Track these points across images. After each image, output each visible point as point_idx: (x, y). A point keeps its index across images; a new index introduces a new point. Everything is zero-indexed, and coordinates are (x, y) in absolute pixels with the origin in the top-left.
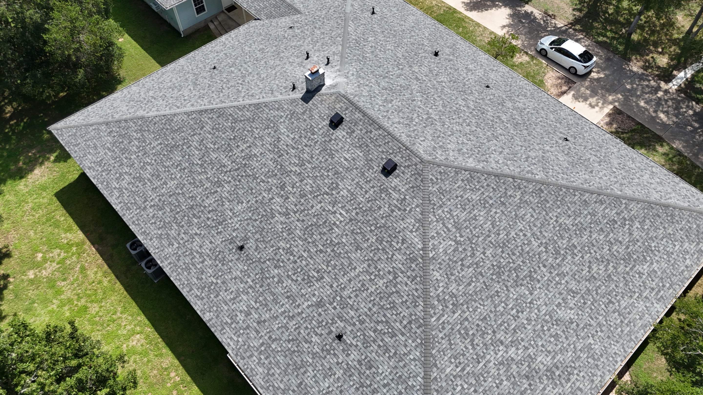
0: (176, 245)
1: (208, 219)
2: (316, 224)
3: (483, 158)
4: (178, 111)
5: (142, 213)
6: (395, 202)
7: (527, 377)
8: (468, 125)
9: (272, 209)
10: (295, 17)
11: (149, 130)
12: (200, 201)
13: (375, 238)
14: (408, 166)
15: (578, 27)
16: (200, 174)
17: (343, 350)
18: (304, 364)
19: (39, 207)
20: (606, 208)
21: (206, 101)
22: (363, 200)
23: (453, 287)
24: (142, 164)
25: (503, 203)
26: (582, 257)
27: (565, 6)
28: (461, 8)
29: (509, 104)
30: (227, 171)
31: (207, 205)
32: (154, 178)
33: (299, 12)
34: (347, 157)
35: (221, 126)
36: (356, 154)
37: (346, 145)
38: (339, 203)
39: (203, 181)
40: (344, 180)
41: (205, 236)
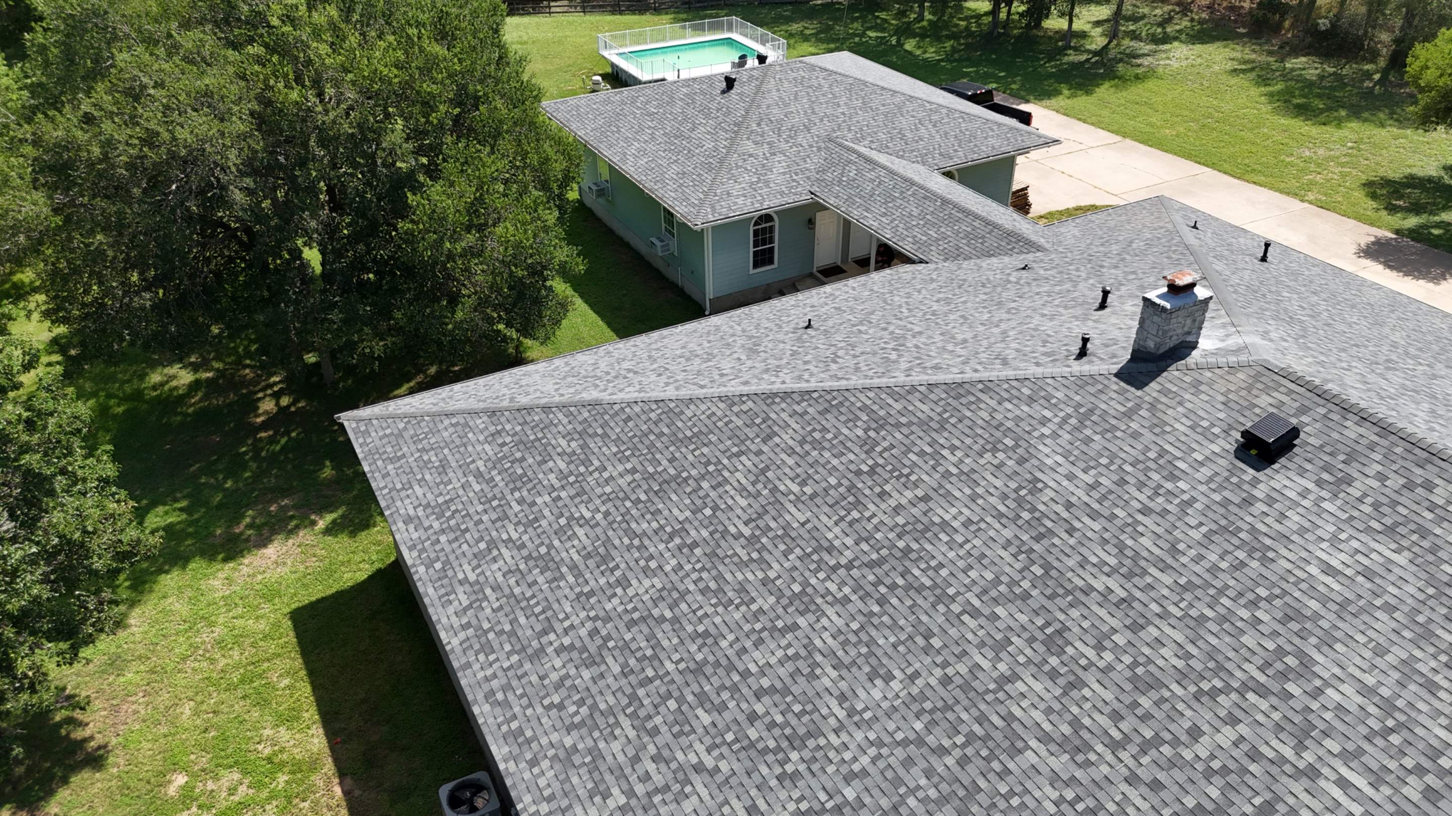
0: (618, 799)
1: (753, 717)
2: (1220, 810)
5: (527, 666)
9: (1009, 718)
10: (1028, 256)
19: (240, 639)
21: (786, 378)
24: (563, 521)
30: (838, 566)
31: (753, 668)
32: (591, 563)
33: (1040, 248)
34: (1334, 563)
35: (829, 436)
36: (1374, 556)
37: (1319, 522)
38: (1325, 734)
39: (749, 587)
40: (1338, 647)
41: (733, 781)
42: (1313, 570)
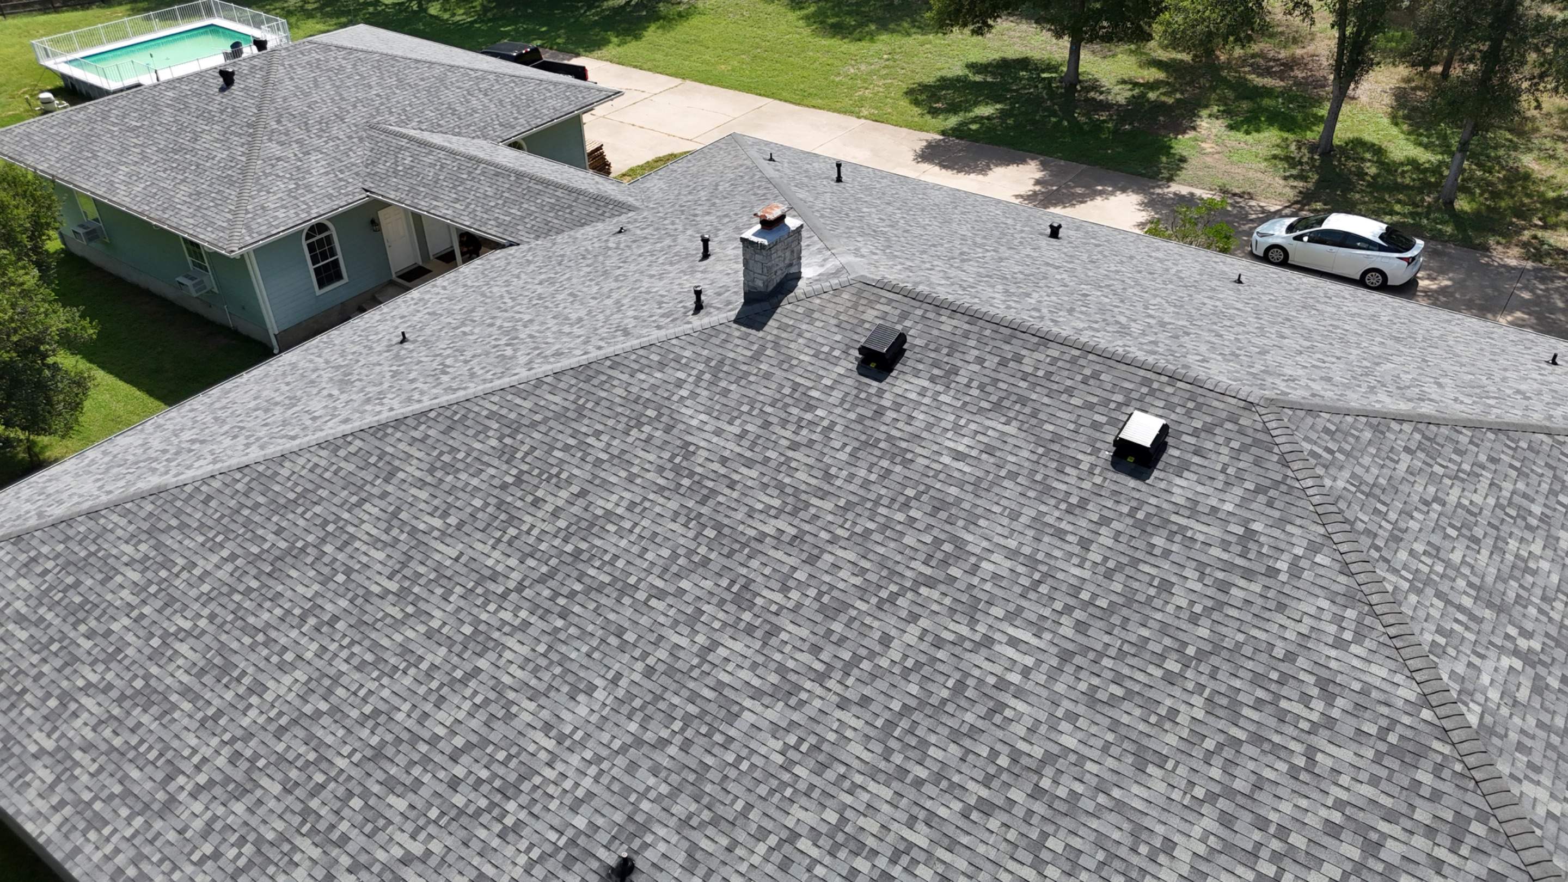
1: (454, 783)
2: (923, 703)
4: (294, 444)
6: (1215, 552)
9: (719, 687)
10: (621, 219)
11: (183, 526)
12: (410, 723)
13: (1197, 700)
21: (394, 402)
22: (1087, 574)
30: (508, 591)
32: (207, 679)
33: (633, 209)
34: (961, 448)
35: (461, 456)
36: (990, 432)
37: (941, 415)
38: (989, 603)
39: (412, 646)
40: (982, 522)
41: (450, 858)
42: (946, 460)
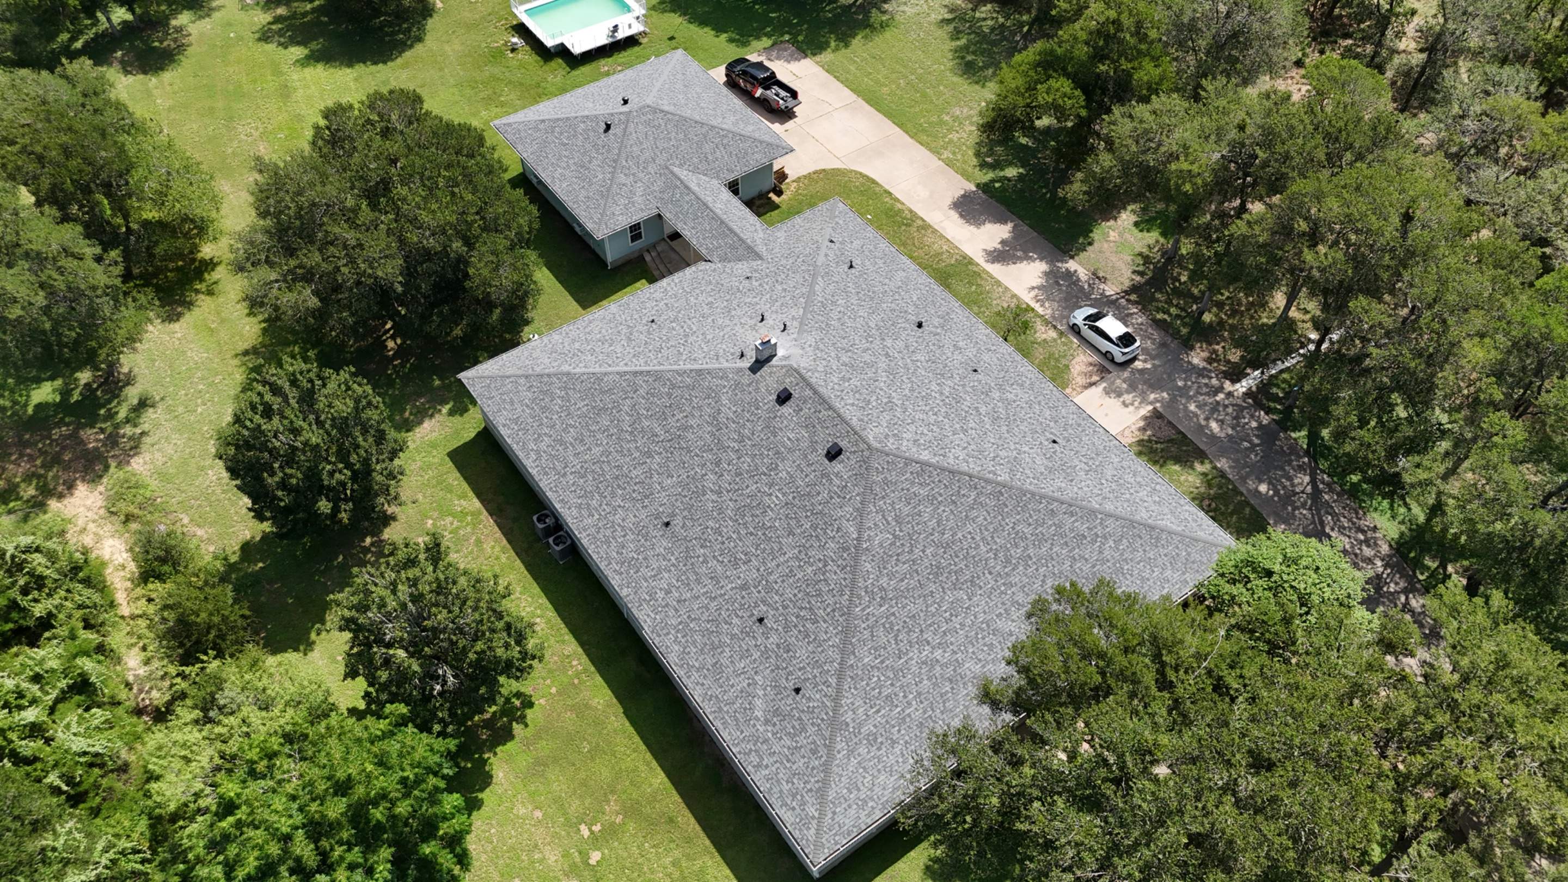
0: (597, 516)
2: (749, 505)
3: (942, 452)
4: (610, 369)
5: (561, 479)
6: (835, 488)
7: (951, 681)
8: (935, 414)
9: (703, 486)
10: (755, 263)
11: (574, 389)
12: (626, 471)
13: (809, 524)
14: (855, 452)
15: (1133, 297)
16: (629, 442)
17: (763, 633)
18: (721, 645)
19: (429, 466)
20: (1077, 521)
21: (642, 361)
22: (802, 484)
23: (884, 581)
24: (564, 426)
25: (954, 502)
26: (1037, 570)
27: (1123, 266)
28: (980, 259)
29: (996, 394)
30: (659, 441)
31: (634, 476)
32: (577, 442)
33: (761, 258)
34: (791, 436)
35: (656, 391)
36: (801, 434)
37: (791, 423)
38: (776, 484)
39: (631, 450)
40: (785, 461)
42: (785, 439)
